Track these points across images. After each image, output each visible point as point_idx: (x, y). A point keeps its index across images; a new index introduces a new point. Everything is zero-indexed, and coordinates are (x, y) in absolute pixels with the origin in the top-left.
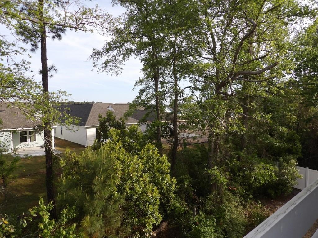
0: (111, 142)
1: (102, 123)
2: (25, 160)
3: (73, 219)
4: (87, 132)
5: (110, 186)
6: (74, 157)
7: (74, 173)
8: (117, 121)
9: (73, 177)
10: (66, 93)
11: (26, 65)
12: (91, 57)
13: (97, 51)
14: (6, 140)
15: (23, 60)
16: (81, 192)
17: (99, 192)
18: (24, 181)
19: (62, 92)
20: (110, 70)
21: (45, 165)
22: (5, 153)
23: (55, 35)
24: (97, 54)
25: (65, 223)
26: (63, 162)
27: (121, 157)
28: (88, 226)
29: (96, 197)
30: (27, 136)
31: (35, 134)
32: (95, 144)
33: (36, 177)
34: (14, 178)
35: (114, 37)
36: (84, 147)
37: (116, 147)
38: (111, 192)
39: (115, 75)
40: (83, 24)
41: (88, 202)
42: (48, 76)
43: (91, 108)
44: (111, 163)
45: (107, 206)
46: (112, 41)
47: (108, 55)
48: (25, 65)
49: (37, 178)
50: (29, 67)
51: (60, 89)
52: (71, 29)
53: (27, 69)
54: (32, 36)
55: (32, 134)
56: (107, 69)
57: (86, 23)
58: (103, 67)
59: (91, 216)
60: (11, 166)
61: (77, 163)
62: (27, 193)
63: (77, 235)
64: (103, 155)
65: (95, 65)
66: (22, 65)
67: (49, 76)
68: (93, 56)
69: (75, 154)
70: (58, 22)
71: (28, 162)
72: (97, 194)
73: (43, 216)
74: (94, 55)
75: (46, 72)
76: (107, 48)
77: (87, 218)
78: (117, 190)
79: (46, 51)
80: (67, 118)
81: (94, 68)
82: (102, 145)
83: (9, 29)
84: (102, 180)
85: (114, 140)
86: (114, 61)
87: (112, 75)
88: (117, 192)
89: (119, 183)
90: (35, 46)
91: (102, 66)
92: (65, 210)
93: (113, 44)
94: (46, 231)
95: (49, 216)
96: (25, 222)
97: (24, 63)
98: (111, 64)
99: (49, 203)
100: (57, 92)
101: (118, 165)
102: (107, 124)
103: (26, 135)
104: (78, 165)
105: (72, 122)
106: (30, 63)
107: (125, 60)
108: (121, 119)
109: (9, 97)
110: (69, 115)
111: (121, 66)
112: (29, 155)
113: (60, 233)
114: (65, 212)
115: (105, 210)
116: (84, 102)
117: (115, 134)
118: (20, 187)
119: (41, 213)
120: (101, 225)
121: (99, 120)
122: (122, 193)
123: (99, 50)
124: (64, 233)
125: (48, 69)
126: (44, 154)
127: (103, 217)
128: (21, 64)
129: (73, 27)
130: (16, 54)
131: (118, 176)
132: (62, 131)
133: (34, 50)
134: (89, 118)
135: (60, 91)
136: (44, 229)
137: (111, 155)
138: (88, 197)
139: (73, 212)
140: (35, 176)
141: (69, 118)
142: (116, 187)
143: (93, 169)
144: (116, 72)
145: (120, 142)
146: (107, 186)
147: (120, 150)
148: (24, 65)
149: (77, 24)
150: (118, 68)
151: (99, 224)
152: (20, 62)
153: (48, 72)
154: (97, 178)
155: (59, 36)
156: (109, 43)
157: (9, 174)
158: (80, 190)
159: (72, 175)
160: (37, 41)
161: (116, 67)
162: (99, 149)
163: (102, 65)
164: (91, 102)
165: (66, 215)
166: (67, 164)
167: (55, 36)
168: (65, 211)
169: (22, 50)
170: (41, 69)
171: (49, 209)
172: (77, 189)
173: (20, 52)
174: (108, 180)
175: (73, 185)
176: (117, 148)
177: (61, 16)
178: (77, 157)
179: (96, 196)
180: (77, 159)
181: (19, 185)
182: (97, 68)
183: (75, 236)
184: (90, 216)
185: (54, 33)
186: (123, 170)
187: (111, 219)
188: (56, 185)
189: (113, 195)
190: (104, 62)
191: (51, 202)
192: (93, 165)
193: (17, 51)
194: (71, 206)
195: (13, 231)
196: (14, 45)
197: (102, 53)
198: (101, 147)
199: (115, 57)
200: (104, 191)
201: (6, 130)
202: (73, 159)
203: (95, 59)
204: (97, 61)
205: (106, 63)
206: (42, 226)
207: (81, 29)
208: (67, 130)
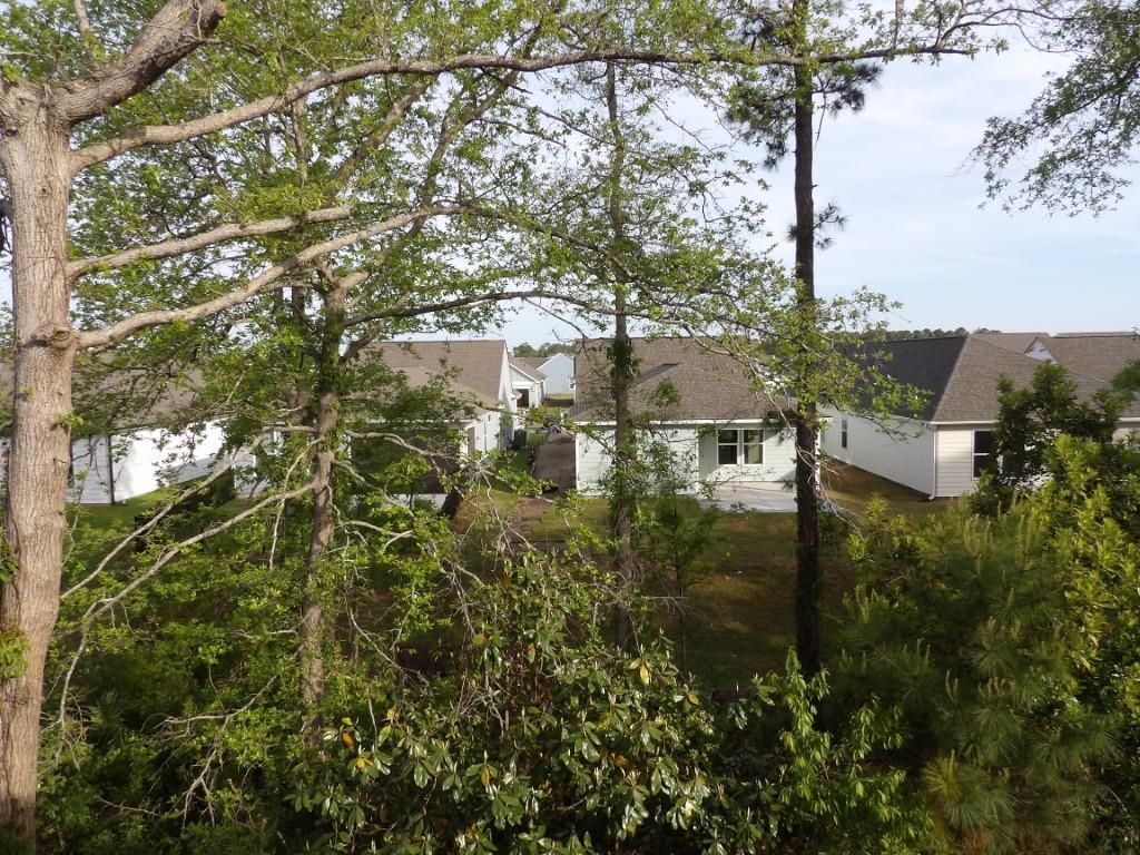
0: (1056, 492)
1: (1014, 412)
2: (732, 522)
3: (890, 752)
4: (940, 445)
5: (1048, 666)
6: (900, 533)
7: (897, 589)
8: (1084, 406)
9: (892, 603)
10: (882, 298)
11: (753, 214)
12: (975, 153)
13: (1006, 127)
14: (687, 453)
15: (744, 200)
16: (926, 663)
17: (999, 681)
18: (729, 585)
19: (870, 298)
20: (1065, 194)
21: (792, 545)
22: (682, 492)
23: (843, 97)
24: (1004, 135)
25: (862, 756)
26: (857, 544)
27: (1105, 555)
28: (950, 796)
29: (983, 695)
30: (738, 444)
31: (761, 441)
32: (983, 493)
33: (762, 579)
34: (706, 570)
35: (1088, 52)
36: (924, 497)
37: (1081, 514)
38: (1049, 691)
39: (1088, 212)
40: (965, 25)
41: (950, 707)
42: (815, 243)
43: (958, 352)
44: (1058, 576)
45: (1028, 744)
46: (1078, 71)
47: (1055, 131)
48: (751, 214)
49: (765, 583)
50: (763, 221)
51: (864, 288)
52: (915, 61)
53: (756, 229)
54: (769, 116)
55: (752, 439)
56: (1048, 192)
57: (979, 18)
58: (1031, 189)
59: (961, 759)
60: (697, 533)
61: (907, 554)
62: (735, 625)
63: (903, 815)
64: (1019, 537)
65: (993, 183)
66: (741, 218)
67: (818, 243)
68: (987, 150)
69: (902, 519)
70: (870, 44)
71: (741, 527)
72: (989, 686)
73: (794, 710)
74: (989, 144)
75: (808, 231)
76: (1052, 104)
77: (949, 765)
78: (1080, 692)
79: (811, 159)
80: (879, 390)
81: (990, 195)
82: (1019, 498)
83: (711, 107)
84: (1014, 635)
85: (1073, 484)
86: (1086, 152)
87: (1072, 215)
88: (1078, 697)
89: (1087, 665)
90: (778, 147)
91: (1026, 186)
92: (867, 713)
93: (1080, 81)
94: (802, 762)
95: (813, 715)
96: (742, 713)
97: (746, 209)
98: (1070, 168)
99: (817, 674)
100: (850, 298)
101: (1091, 588)
102: (1034, 417)
103: (736, 441)
104: (914, 562)
105: (896, 404)
106: (765, 207)
107: (1133, 142)
108: (1102, 396)
109: (709, 322)
110: (887, 380)
111: (1115, 172)
112: (749, 507)
113: (845, 783)
114: (865, 721)
115: (1018, 755)
116: (927, 331)
117: (1077, 459)
118: (719, 604)
119: (790, 701)
120: (999, 808)
121: (1000, 400)
122: (1100, 708)
123: (1015, 121)
124: (860, 789)
125: (816, 220)
126: (794, 507)
127: (1013, 781)
128: (739, 213)
129: (924, 50)
130: (727, 184)
131: (1085, 635)
132: (845, 435)
133: (774, 162)
134: (947, 391)
135: (862, 292)
136: (798, 754)
137: (1056, 544)
138: (952, 688)
139: (893, 728)
140: (759, 576)
141: (886, 389)
142: (1073, 674)
143: (977, 584)
144: (1094, 201)
145: (1100, 492)
146: (1036, 666)
147: (1097, 529)
148: (747, 215)
149: (943, 33)
150: (1105, 180)
151: (993, 804)
152: (737, 209)
153: (817, 231)
154: (992, 623)
155: (856, 98)
156: (1060, 82)
157: (693, 557)
158: (923, 654)
159: (888, 596)
160: (783, 131)
161: (1096, 181)
162: (1003, 512)
163: (1026, 179)
164: (954, 330)
165: (868, 731)
166: (871, 552)
167: (842, 101)
168: (865, 717)
169: (744, 169)
170: (794, 222)
171: (815, 694)
172: (912, 649)
173: (738, 176)
174: (1040, 640)
175: (896, 632)
176: (1084, 517)
177: (881, 19)
178: (908, 533)
179: (985, 692)
180: (909, 539)
181: (713, 593)
182: (1001, 197)
183: (897, 815)
184: (957, 760)
185: (840, 89)
186: (1110, 614)
187: (1044, 800)
188: (827, 618)
189: (1061, 705)
190: (1036, 164)
191: (823, 674)
192: (979, 570)
193: (728, 174)
194: (887, 703)
195: (711, 731)
196: (721, 156)
197: (1028, 130)
198: (1013, 506)
199: (1090, 135)
200: (1019, 683)
201: (689, 422)
202: (896, 539)
203: (997, 157)
204: (1001, 165)
205: (1046, 169)
206: (791, 741)
207: (955, 48)
208: (877, 431)
